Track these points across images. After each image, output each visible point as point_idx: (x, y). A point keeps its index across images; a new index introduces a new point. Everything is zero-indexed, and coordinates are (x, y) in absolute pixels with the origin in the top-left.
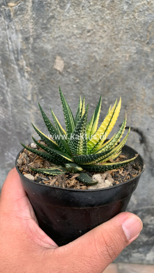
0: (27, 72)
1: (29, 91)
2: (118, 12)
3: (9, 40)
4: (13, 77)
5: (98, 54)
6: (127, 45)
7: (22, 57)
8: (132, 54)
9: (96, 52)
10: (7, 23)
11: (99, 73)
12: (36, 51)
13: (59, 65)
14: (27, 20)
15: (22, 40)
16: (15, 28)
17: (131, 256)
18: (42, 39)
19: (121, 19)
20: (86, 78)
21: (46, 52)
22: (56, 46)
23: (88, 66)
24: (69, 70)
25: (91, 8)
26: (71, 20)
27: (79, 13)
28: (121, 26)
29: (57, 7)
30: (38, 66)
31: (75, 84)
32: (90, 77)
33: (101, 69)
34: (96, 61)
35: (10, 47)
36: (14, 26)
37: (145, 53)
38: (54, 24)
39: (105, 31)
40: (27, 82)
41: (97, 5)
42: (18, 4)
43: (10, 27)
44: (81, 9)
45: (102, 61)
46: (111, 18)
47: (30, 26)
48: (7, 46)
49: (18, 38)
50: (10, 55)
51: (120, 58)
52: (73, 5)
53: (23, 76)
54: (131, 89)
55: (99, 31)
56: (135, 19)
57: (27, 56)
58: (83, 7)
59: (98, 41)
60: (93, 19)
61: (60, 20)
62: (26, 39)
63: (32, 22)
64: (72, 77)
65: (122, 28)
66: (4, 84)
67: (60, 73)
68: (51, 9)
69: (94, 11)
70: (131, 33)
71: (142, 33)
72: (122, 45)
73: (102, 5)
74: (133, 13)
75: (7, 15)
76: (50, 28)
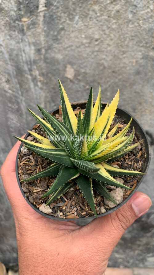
0: (40, 81)
1: (42, 99)
2: (123, 21)
3: (23, 52)
4: (27, 86)
5: (107, 61)
6: (133, 51)
7: (35, 67)
8: (139, 60)
9: (104, 59)
10: (20, 37)
11: (108, 79)
12: (48, 61)
13: (70, 73)
14: (38, 34)
15: (35, 52)
16: (28, 41)
17: (146, 260)
18: (52, 50)
19: (127, 28)
20: (96, 84)
21: (58, 62)
22: (66, 56)
23: (97, 73)
24: (79, 78)
25: (98, 19)
26: (80, 31)
27: (87, 24)
28: (127, 33)
29: (66, 20)
30: (50, 75)
31: (85, 90)
32: (99, 84)
33: (110, 75)
34: (105, 68)
35: (24, 59)
36: (28, 39)
37: (151, 58)
38: (64, 35)
39: (112, 40)
40: (40, 91)
41: (104, 16)
42: (30, 19)
43: (23, 40)
44: (88, 20)
45: (110, 67)
46: (117, 27)
47: (42, 38)
48: (21, 57)
49: (30, 50)
50: (23, 66)
51: (127, 64)
52: (81, 17)
53: (36, 85)
54: (139, 93)
55: (106, 40)
56: (140, 26)
57: (40, 66)
58: (90, 18)
59: (106, 48)
60: (100, 29)
61: (69, 31)
62: (39, 51)
63: (43, 35)
64: (82, 84)
65: (128, 35)
66: (18, 94)
67: (71, 81)
68: (61, 22)
69: (100, 21)
70: (136, 39)
71: (147, 39)
72: (128, 51)
73: (108, 15)
74: (138, 21)
75: (21, 29)
76: (60, 39)
